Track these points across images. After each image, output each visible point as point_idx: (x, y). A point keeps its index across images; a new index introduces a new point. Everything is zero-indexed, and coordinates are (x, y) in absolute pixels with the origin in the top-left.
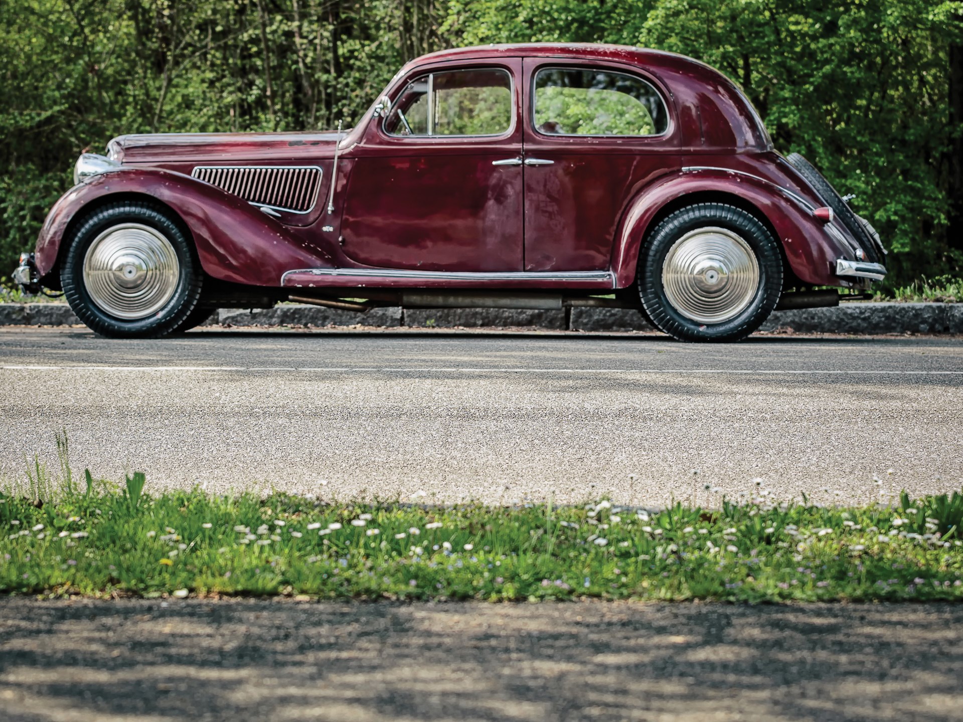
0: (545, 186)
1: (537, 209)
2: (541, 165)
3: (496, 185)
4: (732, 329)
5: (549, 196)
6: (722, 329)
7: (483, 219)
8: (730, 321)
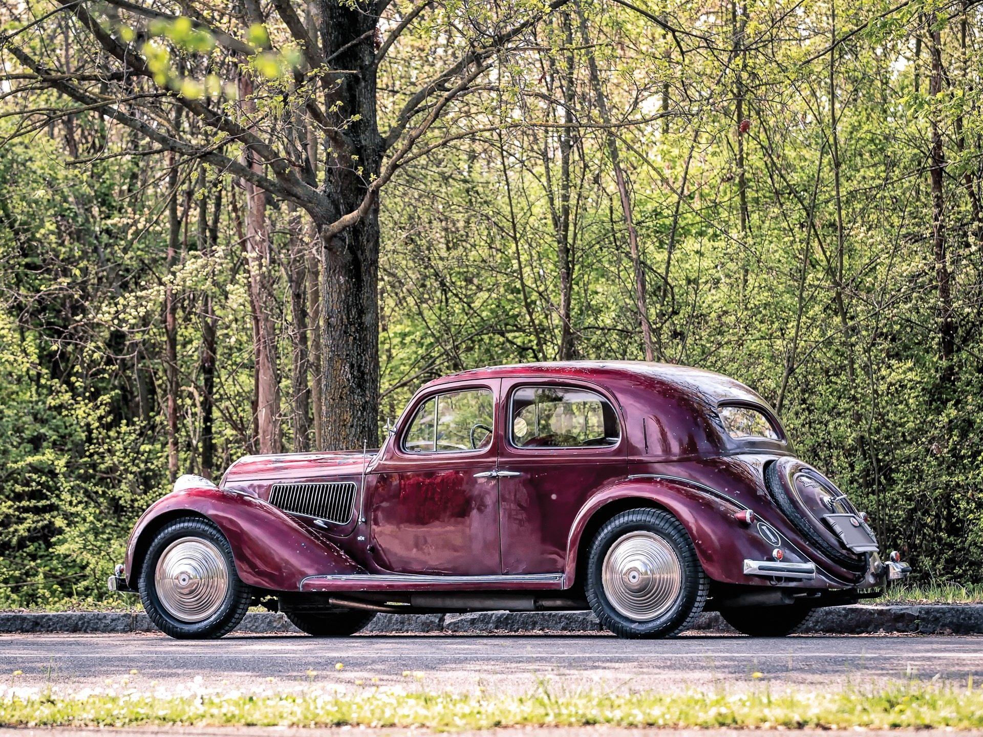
0: (515, 496)
1: (510, 517)
2: (512, 477)
3: (479, 495)
4: (658, 626)
5: (519, 505)
6: (650, 625)
7: (470, 526)
8: (658, 618)
